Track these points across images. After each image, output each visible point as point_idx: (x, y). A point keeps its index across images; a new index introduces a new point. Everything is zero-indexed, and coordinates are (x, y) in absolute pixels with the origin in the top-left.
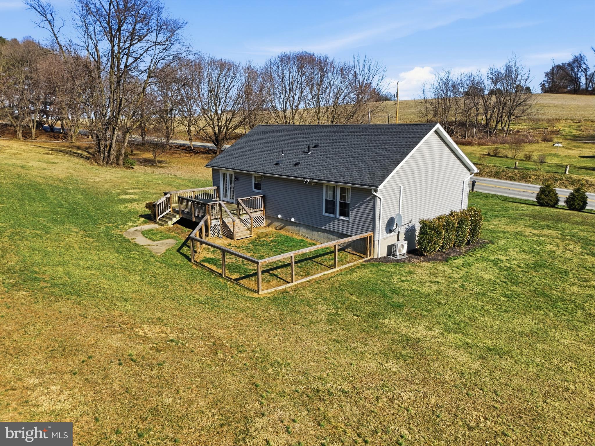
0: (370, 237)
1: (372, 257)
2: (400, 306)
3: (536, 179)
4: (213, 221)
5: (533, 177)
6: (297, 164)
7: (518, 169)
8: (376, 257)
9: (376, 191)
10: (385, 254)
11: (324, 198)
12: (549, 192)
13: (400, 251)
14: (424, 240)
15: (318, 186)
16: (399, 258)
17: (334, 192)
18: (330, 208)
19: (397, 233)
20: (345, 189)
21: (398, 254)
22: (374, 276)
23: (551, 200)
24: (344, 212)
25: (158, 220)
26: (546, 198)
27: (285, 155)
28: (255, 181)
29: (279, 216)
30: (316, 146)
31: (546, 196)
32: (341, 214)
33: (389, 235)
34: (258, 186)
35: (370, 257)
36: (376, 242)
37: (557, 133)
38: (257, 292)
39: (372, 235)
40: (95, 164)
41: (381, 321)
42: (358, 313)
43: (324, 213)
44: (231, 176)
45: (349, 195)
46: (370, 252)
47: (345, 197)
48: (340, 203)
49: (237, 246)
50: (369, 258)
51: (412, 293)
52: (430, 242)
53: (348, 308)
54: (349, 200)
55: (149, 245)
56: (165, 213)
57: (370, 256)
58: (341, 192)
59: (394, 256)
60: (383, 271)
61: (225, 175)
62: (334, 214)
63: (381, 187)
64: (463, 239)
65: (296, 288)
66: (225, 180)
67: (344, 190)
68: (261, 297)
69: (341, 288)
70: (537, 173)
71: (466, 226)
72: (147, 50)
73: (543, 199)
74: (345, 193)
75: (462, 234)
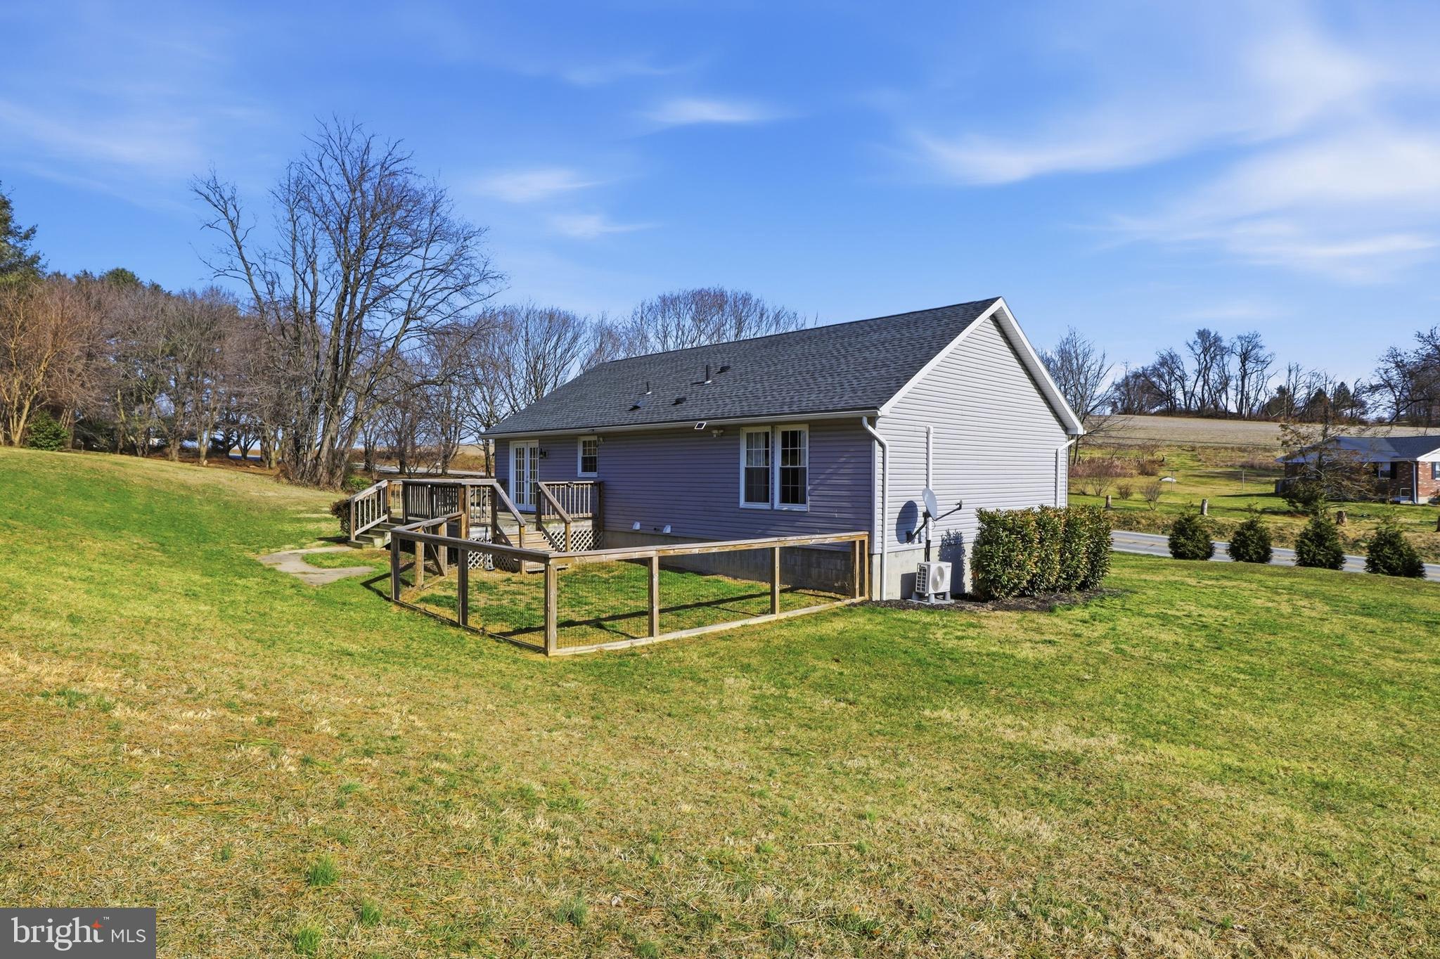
0: (862, 543)
1: (867, 597)
2: (973, 682)
3: (1149, 525)
4: (472, 529)
5: (1143, 521)
6: (678, 402)
7: (1112, 509)
8: (876, 597)
9: (872, 421)
10: (897, 595)
11: (743, 464)
12: (1194, 532)
13: (936, 584)
14: (992, 558)
15: (729, 432)
16: (933, 600)
17: (767, 446)
18: (758, 485)
19: (924, 545)
20: (794, 434)
21: (931, 591)
22: (882, 628)
23: (1199, 548)
24: (792, 493)
25: (353, 539)
26: (1189, 543)
27: (653, 394)
28: (584, 451)
29: (637, 526)
30: (723, 370)
31: (1187, 539)
32: (784, 499)
33: (906, 546)
34: (589, 465)
35: (862, 598)
36: (876, 559)
37: (1161, 463)
38: (544, 651)
39: (866, 539)
40: (285, 480)
41: (927, 713)
42: (851, 696)
43: (742, 503)
44: (533, 451)
45: (805, 447)
46: (862, 585)
47: (794, 453)
48: (784, 472)
49: (526, 582)
50: (858, 599)
51: (995, 660)
52: (1007, 562)
53: (816, 687)
54: (805, 463)
55: (304, 573)
56: (372, 524)
57: (862, 594)
58: (785, 444)
59: (921, 596)
60: (899, 620)
61: (520, 452)
62: (767, 500)
63: (885, 410)
64: (1076, 572)
65: (663, 647)
66: (520, 465)
67: (791, 440)
68: (553, 661)
69: (792, 650)
70: (1151, 514)
71: (1080, 538)
72: (410, 276)
73: (1183, 545)
74: (794, 444)
75: (1073, 559)
